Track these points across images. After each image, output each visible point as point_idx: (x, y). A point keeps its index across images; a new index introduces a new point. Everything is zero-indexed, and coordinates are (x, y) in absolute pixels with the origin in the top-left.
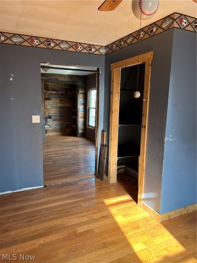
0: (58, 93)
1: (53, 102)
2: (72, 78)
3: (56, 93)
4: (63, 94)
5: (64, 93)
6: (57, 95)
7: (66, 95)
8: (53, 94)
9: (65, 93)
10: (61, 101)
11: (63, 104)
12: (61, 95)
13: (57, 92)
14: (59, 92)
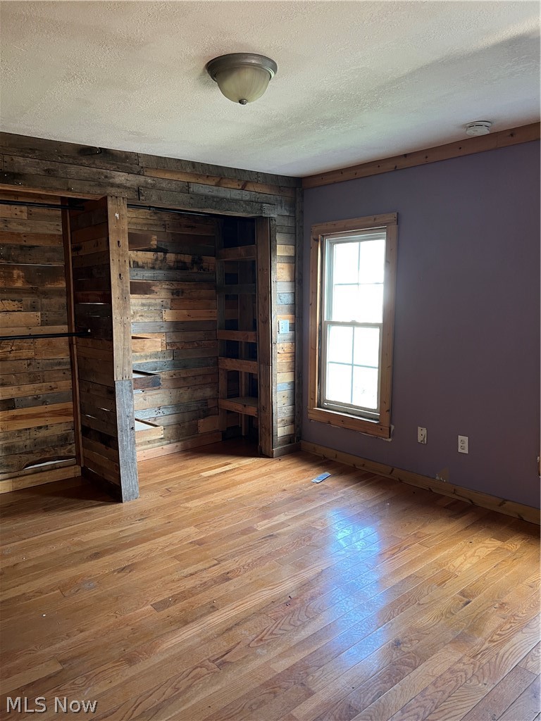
0: (165, 258)
1: (143, 305)
2: (250, 187)
3: (156, 260)
4: (185, 263)
5: (187, 259)
6: (160, 269)
7: (195, 270)
8: (140, 263)
9: (194, 262)
10: (175, 297)
11: (185, 312)
12: (177, 268)
13: (160, 254)
14: (168, 255)
